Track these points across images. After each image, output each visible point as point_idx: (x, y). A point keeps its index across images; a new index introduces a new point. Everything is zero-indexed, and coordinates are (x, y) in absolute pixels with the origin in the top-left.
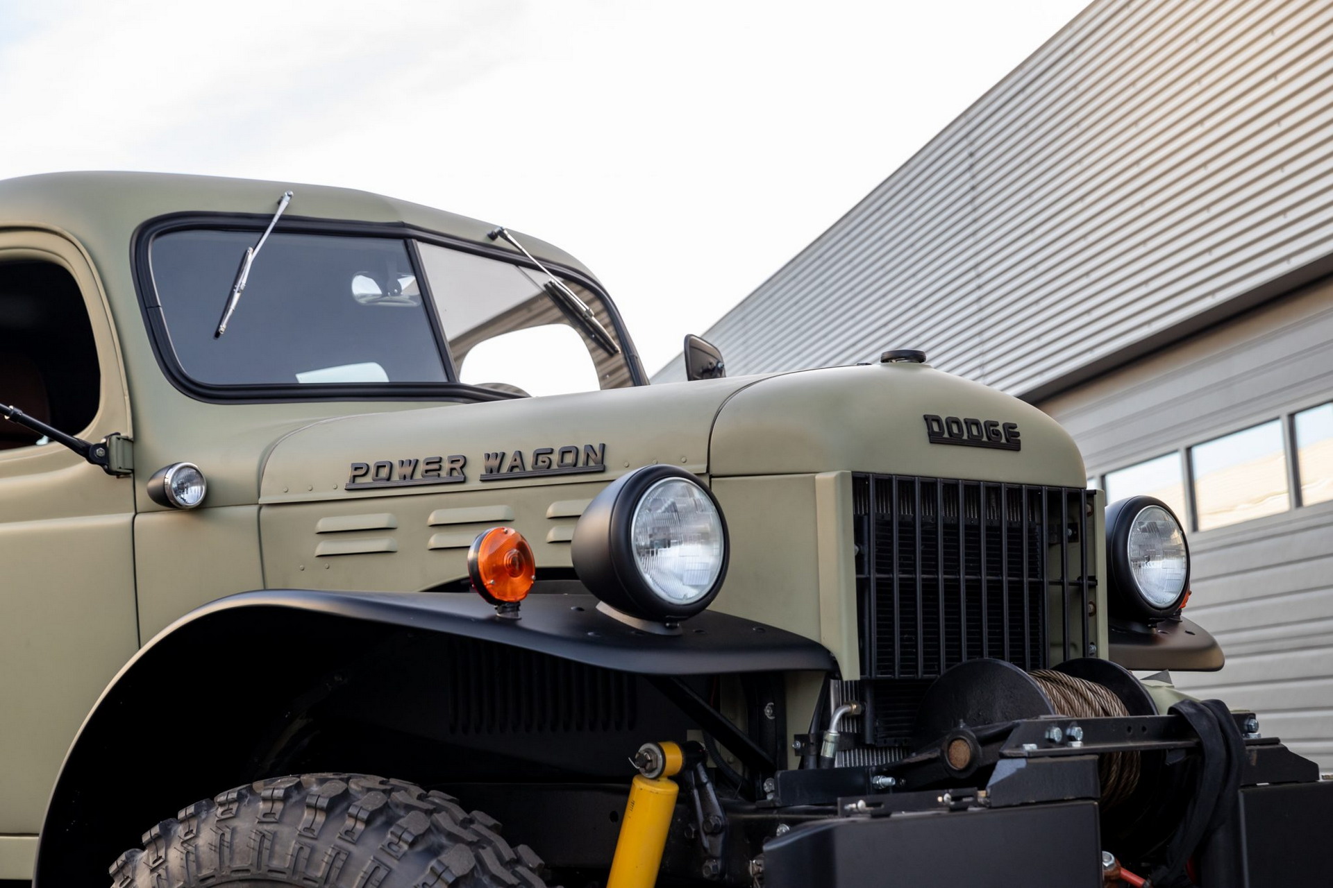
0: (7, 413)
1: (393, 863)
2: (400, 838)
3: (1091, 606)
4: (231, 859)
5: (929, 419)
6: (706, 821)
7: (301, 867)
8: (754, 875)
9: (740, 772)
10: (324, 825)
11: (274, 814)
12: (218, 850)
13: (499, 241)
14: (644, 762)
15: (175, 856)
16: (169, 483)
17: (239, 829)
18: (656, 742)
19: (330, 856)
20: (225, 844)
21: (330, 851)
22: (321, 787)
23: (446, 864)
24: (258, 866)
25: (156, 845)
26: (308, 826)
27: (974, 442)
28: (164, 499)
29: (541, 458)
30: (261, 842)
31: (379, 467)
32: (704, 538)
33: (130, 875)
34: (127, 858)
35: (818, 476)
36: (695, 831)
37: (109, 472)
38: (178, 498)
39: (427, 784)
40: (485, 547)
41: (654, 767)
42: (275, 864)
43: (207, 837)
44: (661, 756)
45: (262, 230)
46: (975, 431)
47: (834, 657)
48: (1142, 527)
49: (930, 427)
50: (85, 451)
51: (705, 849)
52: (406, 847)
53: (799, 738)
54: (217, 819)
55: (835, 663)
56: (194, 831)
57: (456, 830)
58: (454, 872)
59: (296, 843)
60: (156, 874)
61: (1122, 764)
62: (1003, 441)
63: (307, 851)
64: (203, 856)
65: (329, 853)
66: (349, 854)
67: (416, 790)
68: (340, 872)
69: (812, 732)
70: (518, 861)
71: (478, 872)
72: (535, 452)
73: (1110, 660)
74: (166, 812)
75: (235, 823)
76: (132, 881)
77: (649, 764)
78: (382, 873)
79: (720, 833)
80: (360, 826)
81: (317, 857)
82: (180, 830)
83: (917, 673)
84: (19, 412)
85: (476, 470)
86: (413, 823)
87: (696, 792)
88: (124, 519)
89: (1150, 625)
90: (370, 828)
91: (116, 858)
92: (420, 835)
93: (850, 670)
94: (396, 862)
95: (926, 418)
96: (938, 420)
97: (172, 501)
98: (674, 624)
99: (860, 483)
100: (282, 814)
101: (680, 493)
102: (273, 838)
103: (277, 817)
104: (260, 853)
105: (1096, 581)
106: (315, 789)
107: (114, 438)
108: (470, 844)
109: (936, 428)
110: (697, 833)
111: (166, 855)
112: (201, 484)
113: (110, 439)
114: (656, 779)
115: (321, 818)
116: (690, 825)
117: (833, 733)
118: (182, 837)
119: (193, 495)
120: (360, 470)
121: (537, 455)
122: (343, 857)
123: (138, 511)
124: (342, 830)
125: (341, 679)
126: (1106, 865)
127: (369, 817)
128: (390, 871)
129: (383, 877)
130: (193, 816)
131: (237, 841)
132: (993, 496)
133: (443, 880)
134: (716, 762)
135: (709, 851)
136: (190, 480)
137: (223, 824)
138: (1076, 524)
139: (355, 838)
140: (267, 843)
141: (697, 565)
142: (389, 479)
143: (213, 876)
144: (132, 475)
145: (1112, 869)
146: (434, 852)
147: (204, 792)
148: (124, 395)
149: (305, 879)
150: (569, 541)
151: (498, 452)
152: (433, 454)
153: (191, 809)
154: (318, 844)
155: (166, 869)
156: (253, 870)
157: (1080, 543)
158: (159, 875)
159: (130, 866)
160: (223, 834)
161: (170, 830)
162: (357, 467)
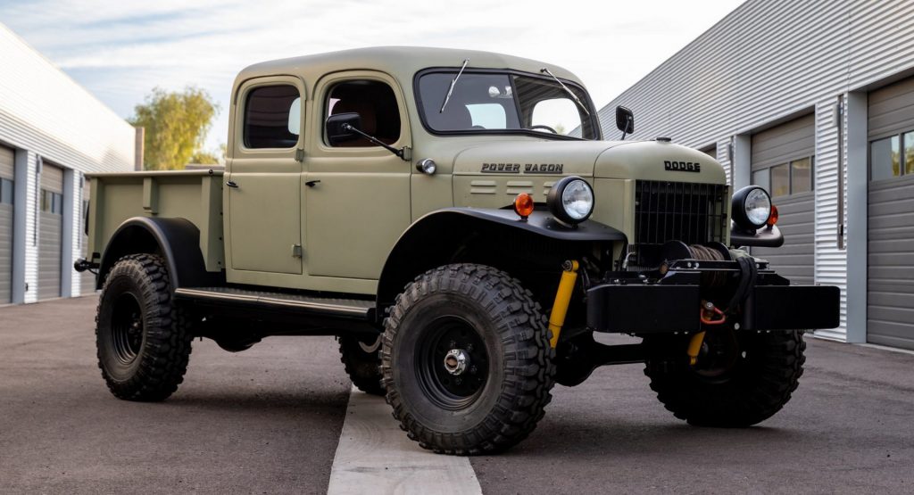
0: (371, 139)
2: (490, 284)
3: (725, 224)
4: (441, 287)
5: (666, 162)
7: (461, 290)
11: (454, 274)
12: (437, 284)
13: (545, 73)
14: (567, 266)
15: (424, 285)
16: (424, 165)
17: (443, 278)
18: (571, 260)
19: (470, 288)
20: (440, 282)
21: (470, 286)
22: (468, 268)
23: (503, 292)
24: (448, 289)
25: (419, 281)
26: (464, 279)
27: (683, 169)
28: (421, 169)
29: (543, 167)
30: (450, 282)
31: (491, 165)
32: (586, 199)
33: (411, 289)
34: (410, 284)
35: (625, 180)
36: (581, 289)
37: (403, 158)
38: (426, 170)
39: (500, 269)
40: (518, 199)
41: (570, 268)
42: (454, 289)
43: (434, 280)
44: (572, 264)
45: (458, 73)
46: (683, 166)
47: (627, 237)
49: (666, 165)
50: (394, 151)
52: (492, 287)
53: (616, 261)
54: (437, 275)
55: (626, 239)
56: (430, 278)
57: (508, 283)
59: (460, 283)
60: (418, 289)
62: (694, 169)
63: (463, 286)
64: (432, 285)
66: (475, 289)
67: (497, 271)
69: (620, 260)
70: (525, 293)
72: (541, 165)
74: (423, 272)
75: (442, 276)
80: (479, 280)
81: (466, 288)
82: (426, 277)
85: (522, 169)
86: (494, 280)
87: (582, 276)
88: (409, 175)
90: (482, 281)
91: (407, 284)
92: (496, 284)
93: (631, 241)
94: (488, 291)
96: (669, 162)
97: (423, 171)
98: (575, 224)
99: (639, 183)
100: (457, 275)
101: (579, 185)
102: (454, 281)
104: (449, 285)
106: (467, 268)
107: (405, 148)
108: (511, 287)
109: (668, 165)
111: (422, 284)
112: (434, 166)
113: (403, 148)
114: (570, 271)
115: (468, 277)
117: (626, 260)
119: (431, 170)
120: (485, 166)
123: (412, 172)
124: (474, 281)
126: (709, 306)
127: (482, 277)
131: (443, 282)
133: (501, 296)
134: (590, 268)
136: (431, 165)
137: (439, 276)
139: (477, 283)
140: (452, 283)
141: (583, 205)
142: (495, 170)
143: (435, 291)
144: (410, 161)
145: (711, 308)
146: (500, 289)
147: (434, 266)
148: (408, 131)
149: (462, 294)
151: (529, 164)
152: (510, 163)
153: (429, 271)
154: (467, 284)
155: (421, 288)
159: (411, 286)
160: (439, 279)
161: (423, 277)
162: (485, 165)
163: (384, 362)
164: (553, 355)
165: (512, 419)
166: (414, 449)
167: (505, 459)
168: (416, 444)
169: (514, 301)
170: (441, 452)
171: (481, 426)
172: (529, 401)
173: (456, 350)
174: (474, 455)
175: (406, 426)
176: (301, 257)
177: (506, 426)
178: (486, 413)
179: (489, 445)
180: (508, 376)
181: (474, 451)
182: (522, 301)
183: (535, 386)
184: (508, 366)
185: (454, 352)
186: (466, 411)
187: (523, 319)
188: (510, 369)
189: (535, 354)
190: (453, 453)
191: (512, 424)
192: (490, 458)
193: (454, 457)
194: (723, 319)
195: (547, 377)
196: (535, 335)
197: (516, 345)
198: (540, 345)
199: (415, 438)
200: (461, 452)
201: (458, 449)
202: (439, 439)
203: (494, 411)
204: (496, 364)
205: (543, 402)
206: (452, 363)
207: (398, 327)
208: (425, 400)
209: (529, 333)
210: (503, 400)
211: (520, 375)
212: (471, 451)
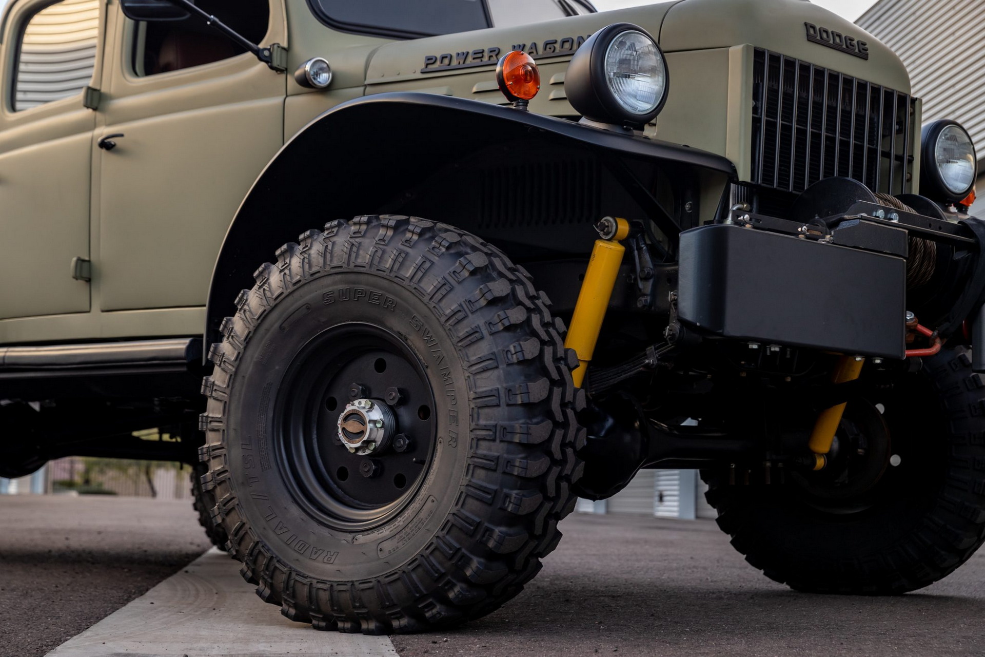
0: (209, 19)
1: (435, 259)
2: (440, 244)
3: (909, 175)
4: (331, 261)
5: (808, 26)
6: (642, 270)
7: (376, 262)
8: (672, 301)
9: (666, 249)
10: (392, 237)
11: (361, 232)
12: (323, 255)
14: (603, 227)
15: (295, 261)
16: (309, 70)
17: (337, 242)
18: (613, 217)
19: (395, 255)
20: (328, 250)
21: (395, 252)
23: (470, 259)
24: (348, 264)
25: (284, 256)
26: (382, 238)
27: (836, 47)
28: (306, 82)
29: (548, 46)
30: (351, 248)
31: (443, 58)
32: (652, 71)
33: (267, 276)
34: (265, 266)
35: (730, 49)
36: (634, 278)
37: (272, 68)
38: (315, 82)
40: (507, 63)
41: (610, 231)
42: (360, 261)
44: (615, 224)
46: (838, 40)
47: (734, 167)
48: (946, 136)
49: (808, 31)
50: (257, 52)
51: (640, 290)
52: (444, 250)
54: (324, 237)
55: (734, 171)
56: (309, 246)
57: (479, 246)
58: (474, 264)
59: (373, 248)
60: (283, 273)
61: (924, 256)
62: (857, 50)
63: (379, 253)
64: (313, 260)
65: (394, 253)
66: (407, 254)
68: (400, 265)
69: (716, 219)
70: (516, 269)
71: (489, 270)
72: (545, 43)
73: (920, 194)
74: (293, 236)
75: (333, 239)
76: (268, 279)
77: (606, 229)
78: (427, 265)
79: (650, 278)
80: (415, 237)
81: (386, 256)
82: (300, 246)
83: (789, 189)
84: (217, 20)
87: (636, 252)
88: (279, 100)
89: (947, 204)
90: (421, 239)
91: (258, 268)
92: (453, 243)
93: (744, 174)
94: (437, 258)
95: (806, 24)
96: (813, 27)
97: (310, 82)
98: (629, 127)
99: (759, 55)
100: (366, 232)
102: (359, 246)
103: (362, 233)
104: (350, 255)
105: (913, 158)
107: (276, 46)
108: (486, 254)
109: (812, 32)
110: (636, 279)
111: (290, 261)
112: (329, 73)
113: (273, 47)
114: (610, 240)
115: (390, 233)
116: (631, 274)
118: (301, 250)
119: (324, 79)
120: (431, 60)
121: (546, 44)
122: (403, 255)
123: (288, 93)
124: (404, 240)
125: (410, 196)
126: (908, 318)
127: (421, 231)
128: (433, 263)
129: (427, 267)
130: (309, 237)
131: (335, 249)
132: (847, 95)
133: (466, 269)
134: (650, 240)
135: (643, 290)
136: (322, 70)
137: (327, 240)
138: (902, 122)
139: (412, 244)
140: (355, 249)
141: (647, 88)
142: (449, 65)
143: (319, 272)
144: (285, 72)
145: (912, 322)
146: (461, 254)
148: (283, 21)
149: (378, 270)
150: (562, 83)
151: (521, 44)
152: (478, 48)
153: (307, 234)
154: (388, 249)
155: (290, 270)
156: (345, 266)
157: (903, 134)
158: (285, 274)
159: (267, 271)
160: (327, 246)
161: (293, 248)
162: (429, 59)
163: (210, 436)
164: (581, 404)
165: (491, 544)
166: (272, 622)
167: (472, 639)
168: (275, 610)
169: (493, 279)
170: (331, 626)
171: (418, 564)
172: (530, 502)
173: (363, 401)
174: (404, 631)
175: (253, 571)
176: (89, 281)
177: (476, 562)
178: (429, 534)
179: (438, 608)
180: (483, 444)
181: (404, 622)
182: (511, 281)
183: (544, 468)
184: (482, 422)
185: (360, 405)
186: (386, 532)
187: (516, 315)
188: (486, 428)
189: (544, 395)
190: (356, 629)
191: (491, 556)
192: (442, 639)
193: (359, 638)
194: (937, 348)
195: (569, 451)
196: (542, 352)
197: (500, 372)
198: (555, 376)
199: (272, 599)
200: (372, 625)
201: (367, 617)
202: (324, 596)
203: (449, 527)
204: (455, 419)
205: (558, 508)
206: (353, 427)
207: (240, 358)
208: (295, 511)
209: (531, 348)
210: (470, 501)
211: (510, 442)
212: (395, 624)
